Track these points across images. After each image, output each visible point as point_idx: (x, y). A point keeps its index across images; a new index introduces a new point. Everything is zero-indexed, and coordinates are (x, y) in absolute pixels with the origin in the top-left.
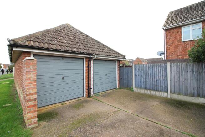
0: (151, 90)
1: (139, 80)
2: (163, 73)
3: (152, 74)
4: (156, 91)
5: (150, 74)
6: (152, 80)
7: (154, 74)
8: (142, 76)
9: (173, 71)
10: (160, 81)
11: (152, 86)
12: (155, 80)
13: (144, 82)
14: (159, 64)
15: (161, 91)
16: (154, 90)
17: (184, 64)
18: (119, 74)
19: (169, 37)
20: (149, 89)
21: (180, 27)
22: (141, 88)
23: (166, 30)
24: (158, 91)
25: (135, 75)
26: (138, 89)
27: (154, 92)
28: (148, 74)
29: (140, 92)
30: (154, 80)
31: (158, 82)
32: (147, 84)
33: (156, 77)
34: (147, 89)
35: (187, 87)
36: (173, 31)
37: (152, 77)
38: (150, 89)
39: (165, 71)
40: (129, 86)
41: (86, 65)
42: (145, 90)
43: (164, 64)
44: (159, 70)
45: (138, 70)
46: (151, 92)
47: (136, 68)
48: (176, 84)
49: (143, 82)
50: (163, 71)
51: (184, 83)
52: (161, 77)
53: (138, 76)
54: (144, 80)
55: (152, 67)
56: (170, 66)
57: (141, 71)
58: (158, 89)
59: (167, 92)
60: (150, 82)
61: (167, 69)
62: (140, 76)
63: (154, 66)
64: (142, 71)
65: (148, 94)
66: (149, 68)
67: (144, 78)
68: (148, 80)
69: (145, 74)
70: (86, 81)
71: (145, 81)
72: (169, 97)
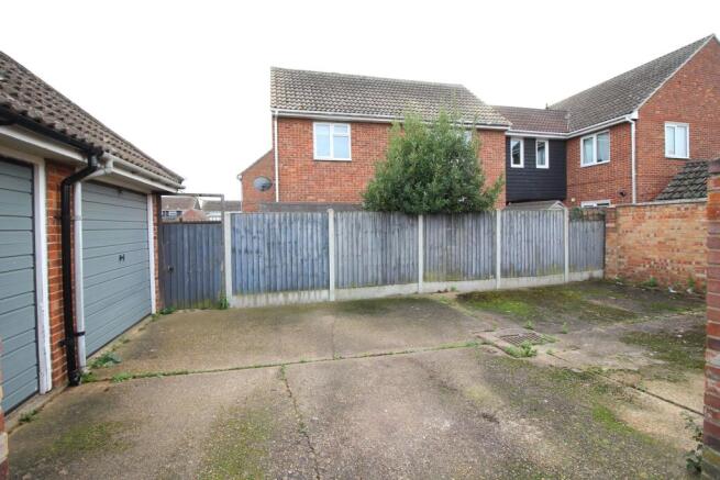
0: (287, 290)
1: (250, 266)
2: (318, 238)
3: (291, 242)
4: (302, 289)
5: (285, 243)
6: (288, 262)
7: (296, 243)
8: (258, 252)
9: (340, 233)
10: (310, 262)
11: (289, 279)
12: (299, 258)
13: (267, 270)
14: (309, 214)
15: (313, 288)
16: (294, 289)
17: (360, 214)
18: (159, 251)
19: (286, 141)
20: (282, 290)
21: (309, 121)
22: (257, 290)
23: (281, 119)
24: (307, 289)
25: (233, 250)
26: (246, 298)
27: (296, 295)
28: (280, 243)
29: (252, 305)
30: (294, 261)
31: (305, 264)
32: (275, 274)
33: (302, 250)
34: (275, 290)
35: (367, 267)
36: (295, 126)
37: (291, 253)
38: (284, 287)
39: (322, 234)
40: (208, 295)
41: (48, 204)
42: (270, 295)
43: (320, 215)
44: (309, 231)
45: (243, 233)
46: (286, 296)
47: (237, 226)
48: (346, 263)
49: (264, 272)
50: (319, 233)
51: (360, 258)
52: (312, 250)
53: (246, 251)
54: (267, 264)
55: (291, 223)
56: (335, 220)
57: (255, 234)
58: (305, 284)
59: (328, 287)
60: (284, 267)
61: (327, 228)
62: (252, 252)
63: (296, 220)
64: (261, 236)
65: (278, 303)
66: (283, 227)
67: (267, 256)
68: (278, 264)
69: (269, 244)
70: (50, 298)
71: (269, 267)
72: (333, 298)
